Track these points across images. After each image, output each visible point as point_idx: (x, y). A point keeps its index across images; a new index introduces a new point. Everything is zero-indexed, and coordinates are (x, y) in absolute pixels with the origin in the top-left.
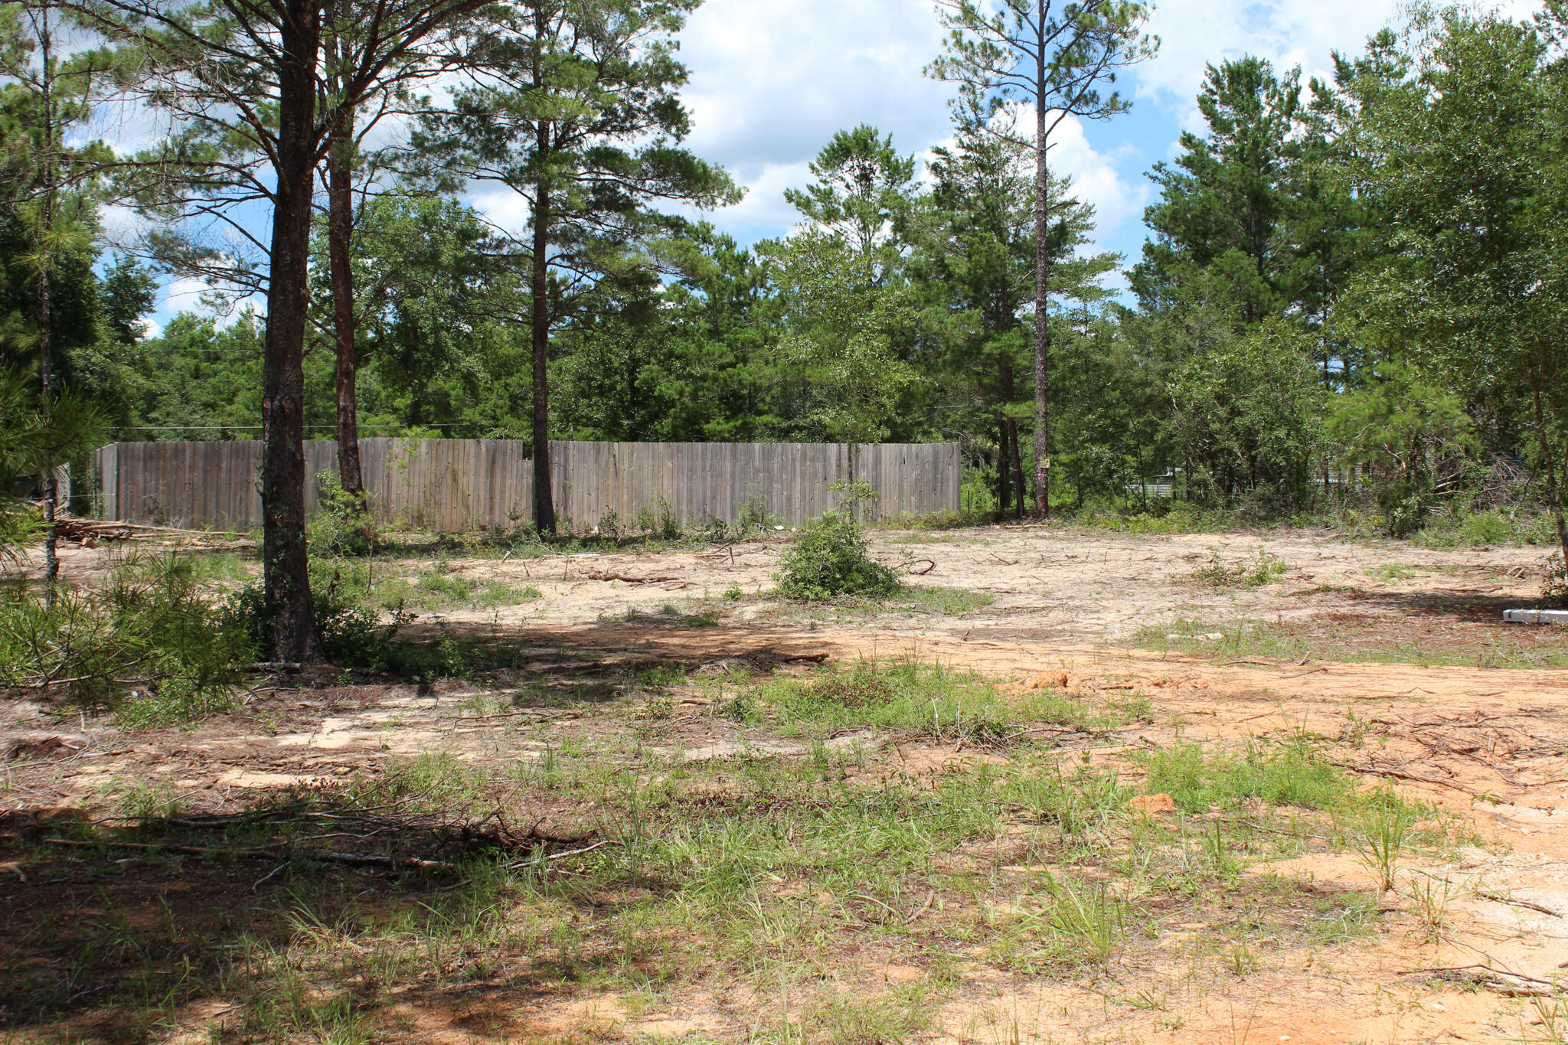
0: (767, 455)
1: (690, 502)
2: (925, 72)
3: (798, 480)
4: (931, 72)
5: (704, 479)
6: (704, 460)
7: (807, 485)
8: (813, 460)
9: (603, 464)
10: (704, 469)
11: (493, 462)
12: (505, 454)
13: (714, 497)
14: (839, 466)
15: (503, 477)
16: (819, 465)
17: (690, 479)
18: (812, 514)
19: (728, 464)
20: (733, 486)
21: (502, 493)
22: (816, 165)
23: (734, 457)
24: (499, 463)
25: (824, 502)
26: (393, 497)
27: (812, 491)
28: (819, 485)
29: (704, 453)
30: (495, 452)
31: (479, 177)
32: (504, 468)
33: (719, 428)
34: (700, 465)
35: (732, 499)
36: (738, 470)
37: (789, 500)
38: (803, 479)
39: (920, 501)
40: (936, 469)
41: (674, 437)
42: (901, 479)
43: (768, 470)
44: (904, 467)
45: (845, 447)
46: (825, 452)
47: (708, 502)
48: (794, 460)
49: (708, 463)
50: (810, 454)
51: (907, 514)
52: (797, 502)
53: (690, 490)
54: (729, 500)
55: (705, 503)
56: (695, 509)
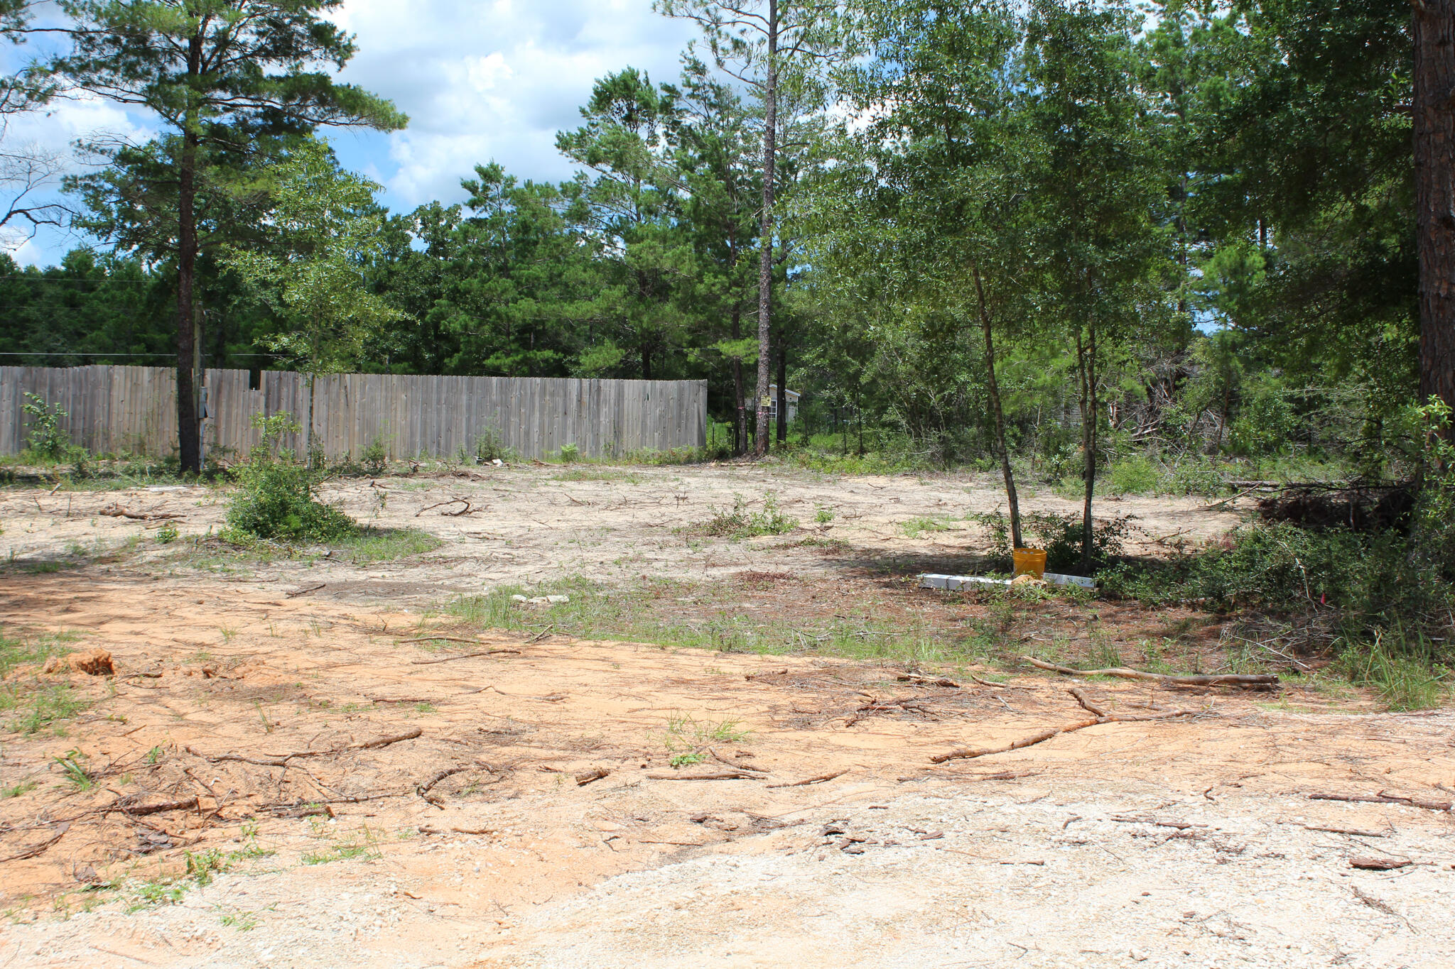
0: (504, 390)
1: (424, 434)
2: (654, 8)
3: (537, 414)
4: (660, 8)
5: (439, 412)
6: (439, 392)
7: (546, 420)
8: (552, 395)
9: (334, 395)
10: (439, 402)
11: (219, 391)
12: (231, 384)
13: (449, 430)
14: (580, 401)
15: (229, 407)
16: (559, 400)
17: (425, 411)
18: (551, 448)
19: (464, 397)
20: (468, 420)
21: (228, 422)
22: (587, 109)
23: (470, 390)
24: (225, 392)
25: (564, 436)
26: (114, 424)
27: (551, 424)
28: (558, 419)
29: (439, 386)
30: (221, 381)
31: (125, 101)
32: (230, 398)
34: (434, 397)
35: (468, 431)
36: (474, 403)
37: (527, 433)
38: (542, 414)
39: (664, 437)
40: (681, 406)
42: (645, 416)
43: (506, 405)
44: (648, 403)
45: (586, 382)
46: (565, 387)
47: (443, 434)
48: (533, 394)
49: (444, 396)
50: (549, 388)
51: (648, 450)
52: (535, 436)
53: (424, 423)
54: (464, 433)
55: (439, 435)
56: (429, 441)
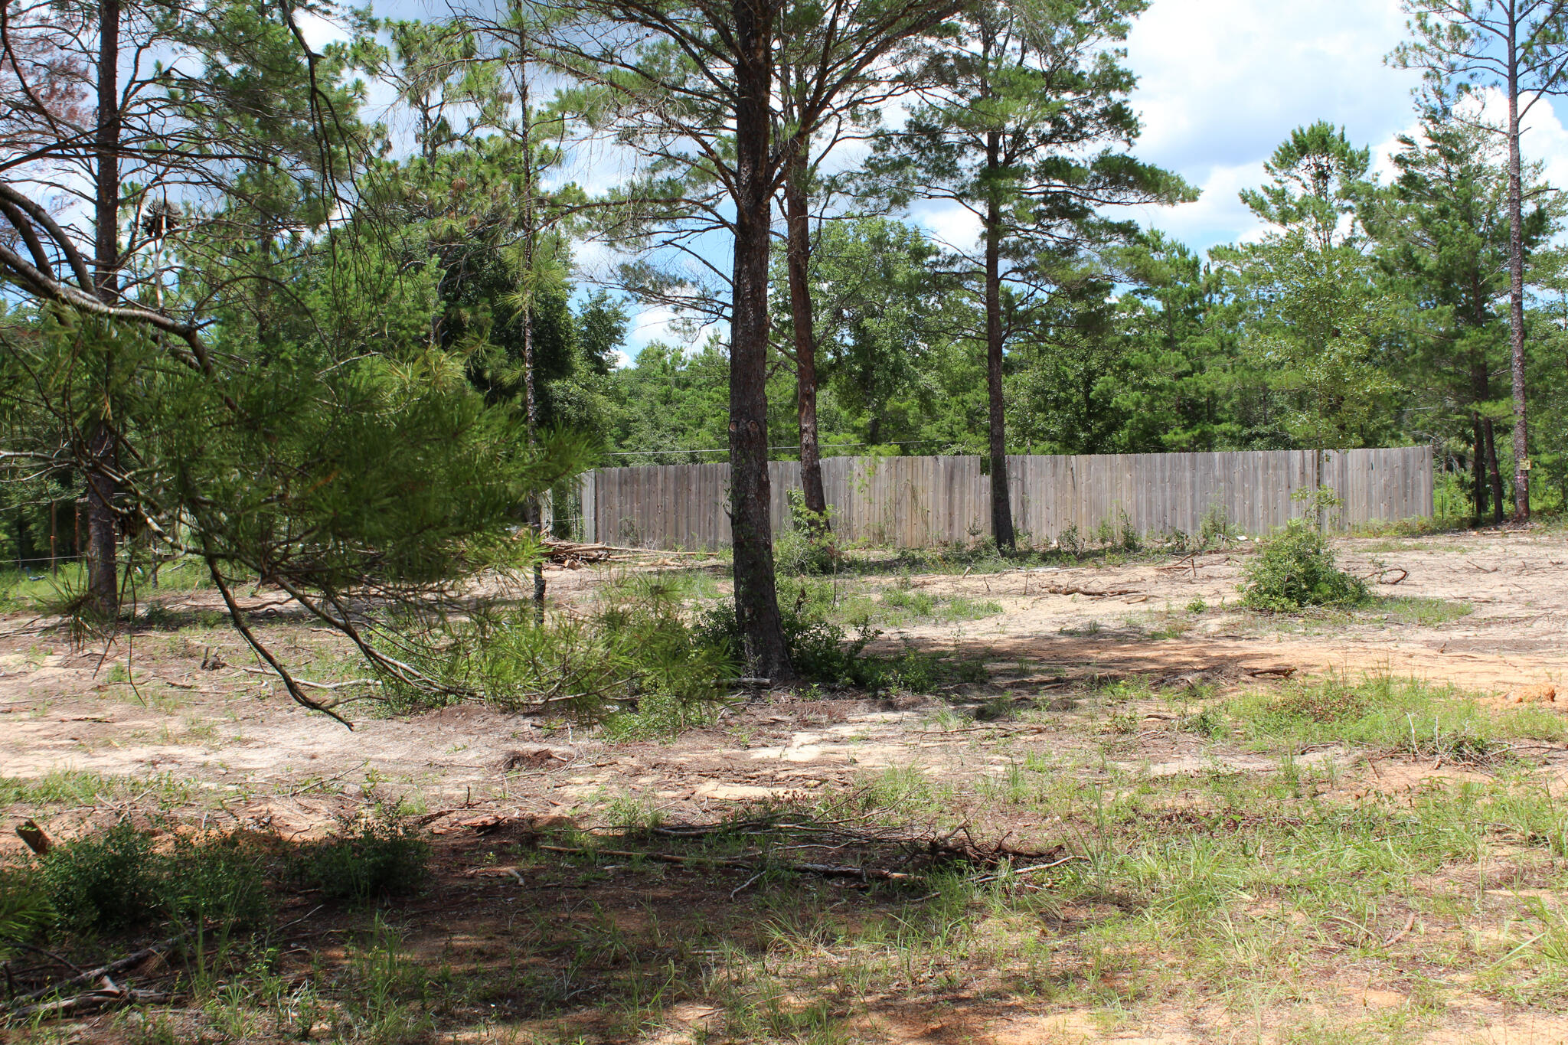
0: (1227, 464)
1: (1150, 514)
2: (1385, 61)
3: (1261, 489)
4: (1392, 60)
5: (1164, 490)
6: (1163, 471)
7: (1270, 493)
8: (1275, 468)
9: (1061, 478)
10: (1163, 480)
11: (952, 478)
12: (963, 470)
13: (1174, 508)
14: (1303, 473)
15: (962, 493)
16: (1283, 474)
17: (1149, 490)
18: (1276, 523)
19: (1188, 474)
20: (1193, 497)
21: (961, 509)
22: (1271, 165)
23: (1194, 467)
24: (957, 479)
25: (1289, 511)
26: (855, 515)
27: (1275, 499)
28: (1282, 493)
29: (1163, 465)
30: (953, 468)
31: (930, 197)
32: (962, 484)
33: (1176, 438)
34: (1158, 475)
35: (1193, 508)
36: (1197, 479)
37: (1252, 509)
38: (1266, 489)
39: (1390, 508)
40: (1406, 474)
41: (1132, 448)
42: (1369, 485)
43: (1229, 480)
44: (1372, 473)
45: (1308, 454)
46: (1288, 459)
47: (1168, 513)
48: (1255, 469)
49: (1167, 474)
50: (1272, 462)
51: (1376, 521)
52: (1260, 511)
53: (1149, 501)
54: (1189, 511)
55: (1165, 515)
56: (1154, 521)
